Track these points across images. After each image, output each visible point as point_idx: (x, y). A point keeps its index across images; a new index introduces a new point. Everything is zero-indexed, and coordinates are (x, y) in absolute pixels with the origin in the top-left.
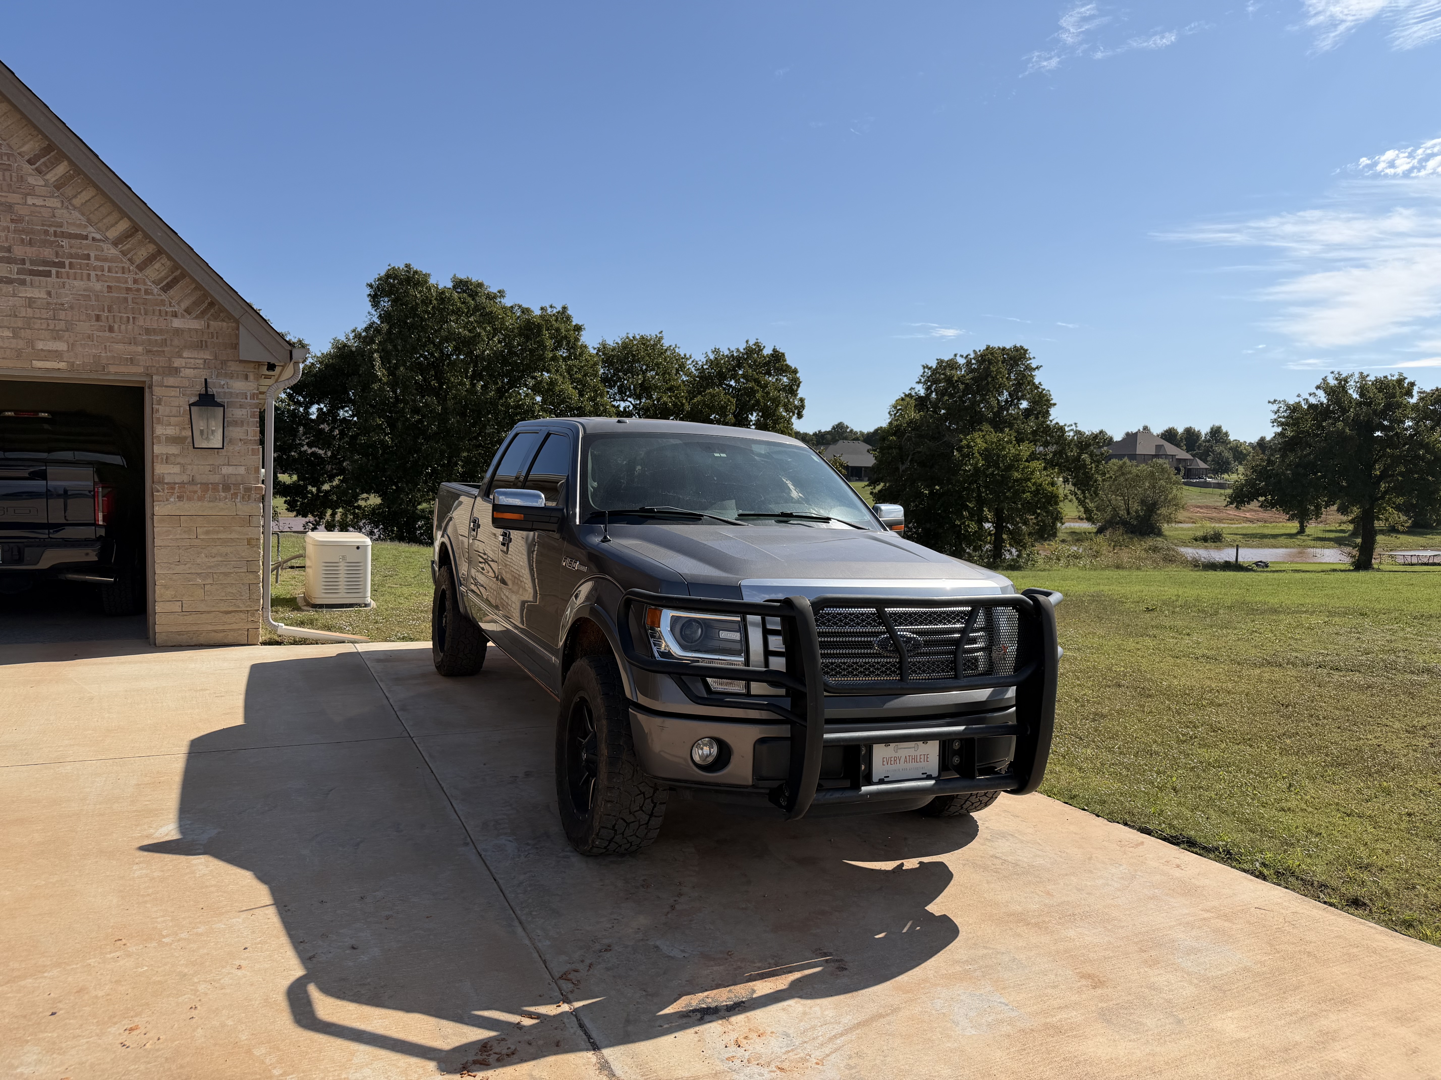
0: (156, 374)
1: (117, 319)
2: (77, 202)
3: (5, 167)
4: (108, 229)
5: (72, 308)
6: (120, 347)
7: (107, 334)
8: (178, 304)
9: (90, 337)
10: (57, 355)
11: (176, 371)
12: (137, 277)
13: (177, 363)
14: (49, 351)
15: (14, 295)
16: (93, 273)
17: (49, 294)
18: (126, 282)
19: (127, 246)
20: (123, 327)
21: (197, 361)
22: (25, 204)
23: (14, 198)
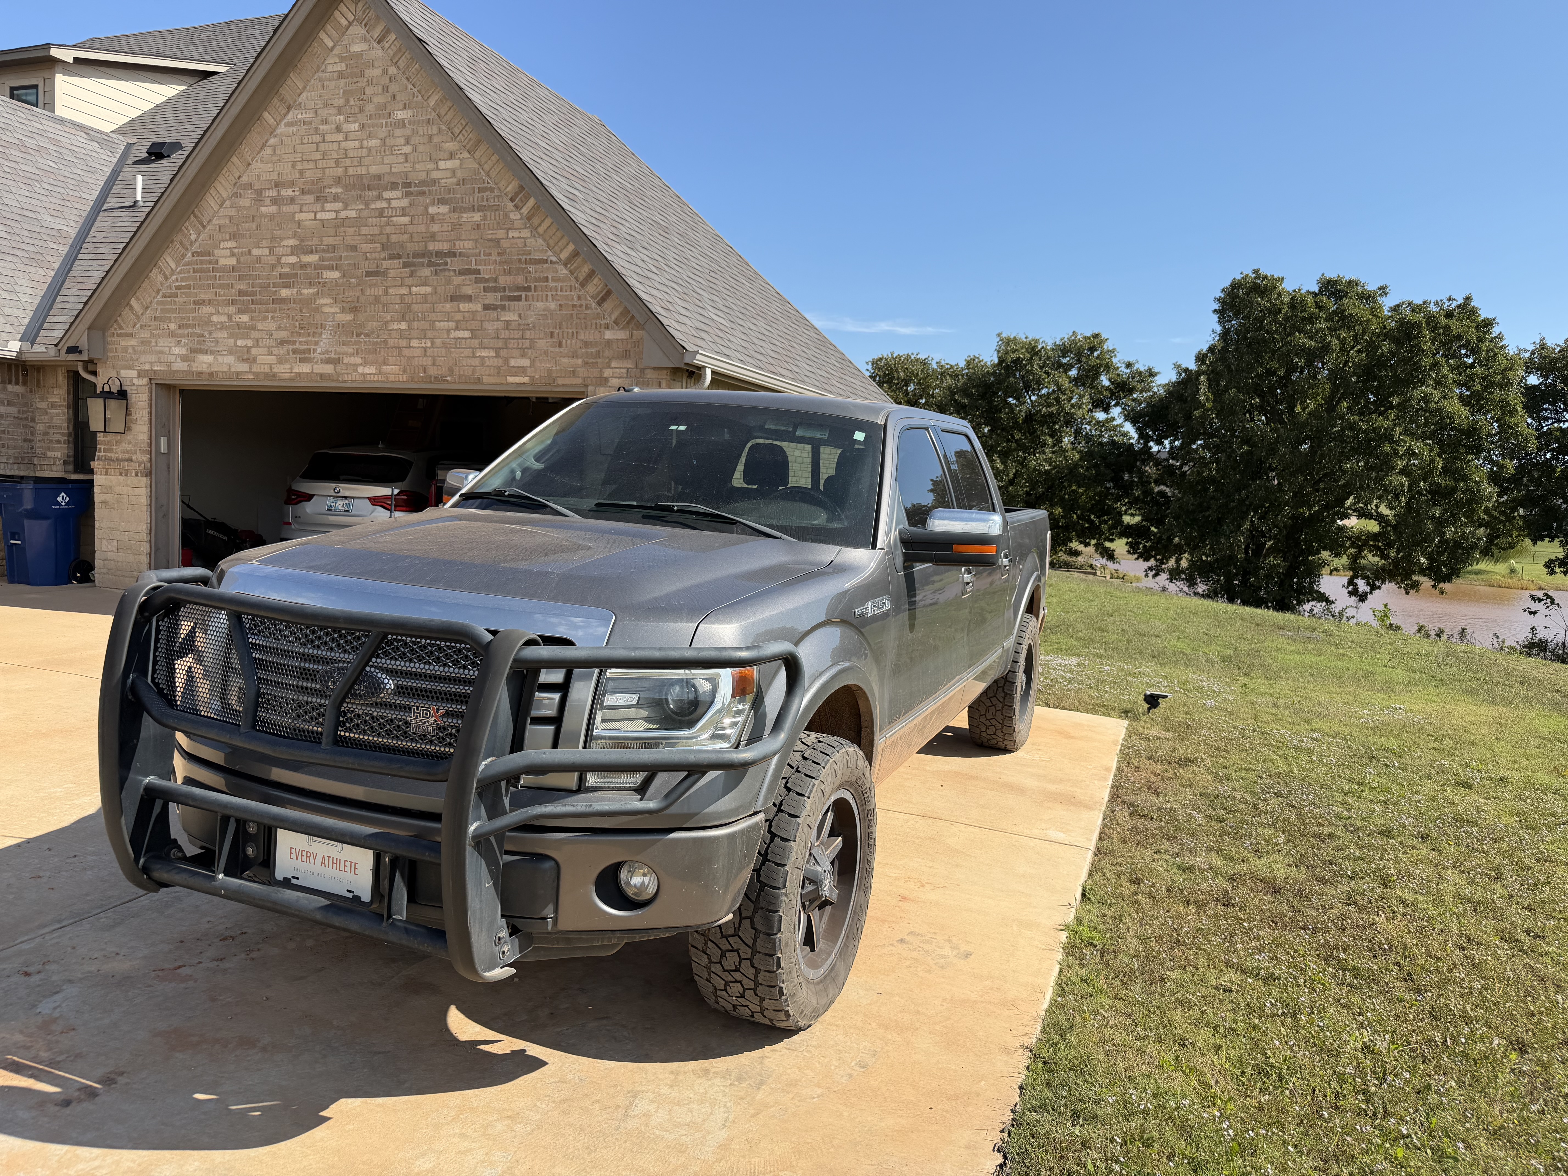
0: (591, 385)
1: (565, 335)
2: (541, 230)
3: (496, 208)
4: (561, 250)
5: (534, 327)
6: (565, 360)
7: (557, 349)
8: (610, 316)
9: (546, 353)
10: (522, 370)
11: (606, 380)
12: (580, 293)
13: (607, 373)
14: (518, 367)
15: (498, 320)
16: (549, 294)
17: (520, 316)
18: (573, 299)
19: (575, 265)
20: (569, 341)
21: (622, 370)
22: (507, 238)
23: (501, 234)
